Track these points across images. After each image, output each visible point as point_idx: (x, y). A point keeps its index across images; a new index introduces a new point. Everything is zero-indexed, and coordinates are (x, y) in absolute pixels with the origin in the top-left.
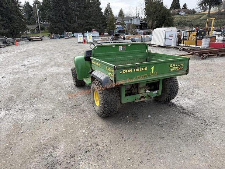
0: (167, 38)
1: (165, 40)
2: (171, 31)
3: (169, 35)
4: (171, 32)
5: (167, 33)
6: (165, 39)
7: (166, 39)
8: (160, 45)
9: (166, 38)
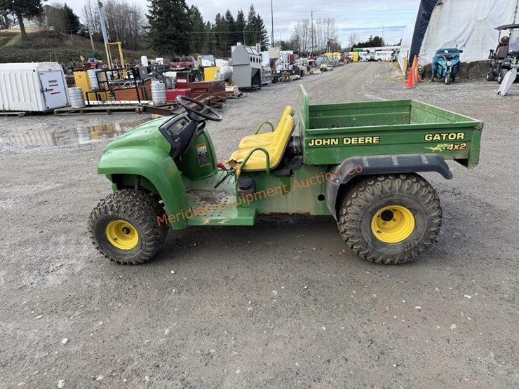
0: (47, 90)
1: (44, 96)
2: (50, 70)
3: (50, 82)
4: (51, 73)
5: (41, 76)
6: (42, 91)
7: (45, 93)
8: (30, 110)
9: (44, 89)
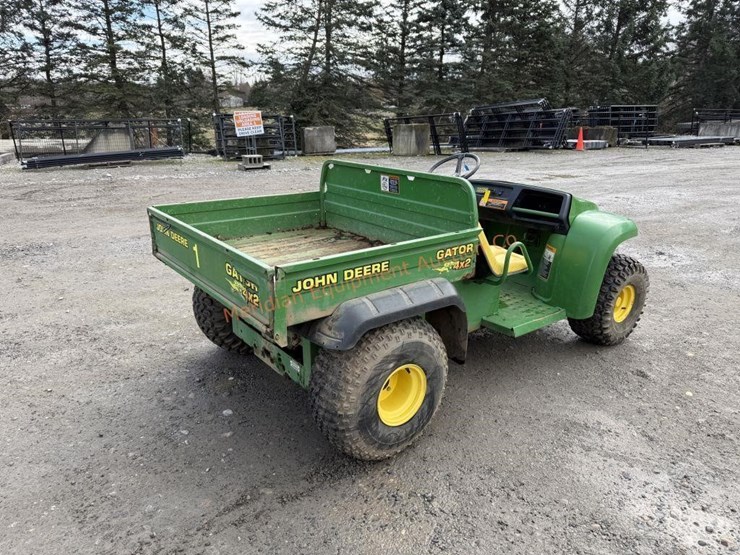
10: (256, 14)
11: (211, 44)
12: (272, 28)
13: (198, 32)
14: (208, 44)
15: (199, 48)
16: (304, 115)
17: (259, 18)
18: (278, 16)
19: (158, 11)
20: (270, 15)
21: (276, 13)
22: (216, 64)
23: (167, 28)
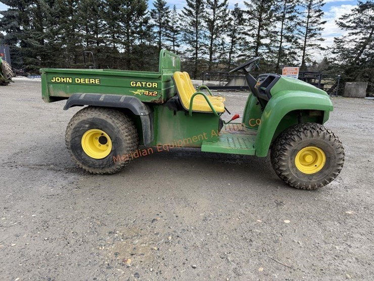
10: (336, 21)
11: (306, 39)
12: (345, 29)
13: (300, 33)
14: (304, 39)
15: (299, 41)
16: (351, 76)
17: (337, 24)
18: (350, 21)
19: (283, 24)
20: (344, 22)
21: (348, 20)
22: (307, 49)
23: (285, 31)
